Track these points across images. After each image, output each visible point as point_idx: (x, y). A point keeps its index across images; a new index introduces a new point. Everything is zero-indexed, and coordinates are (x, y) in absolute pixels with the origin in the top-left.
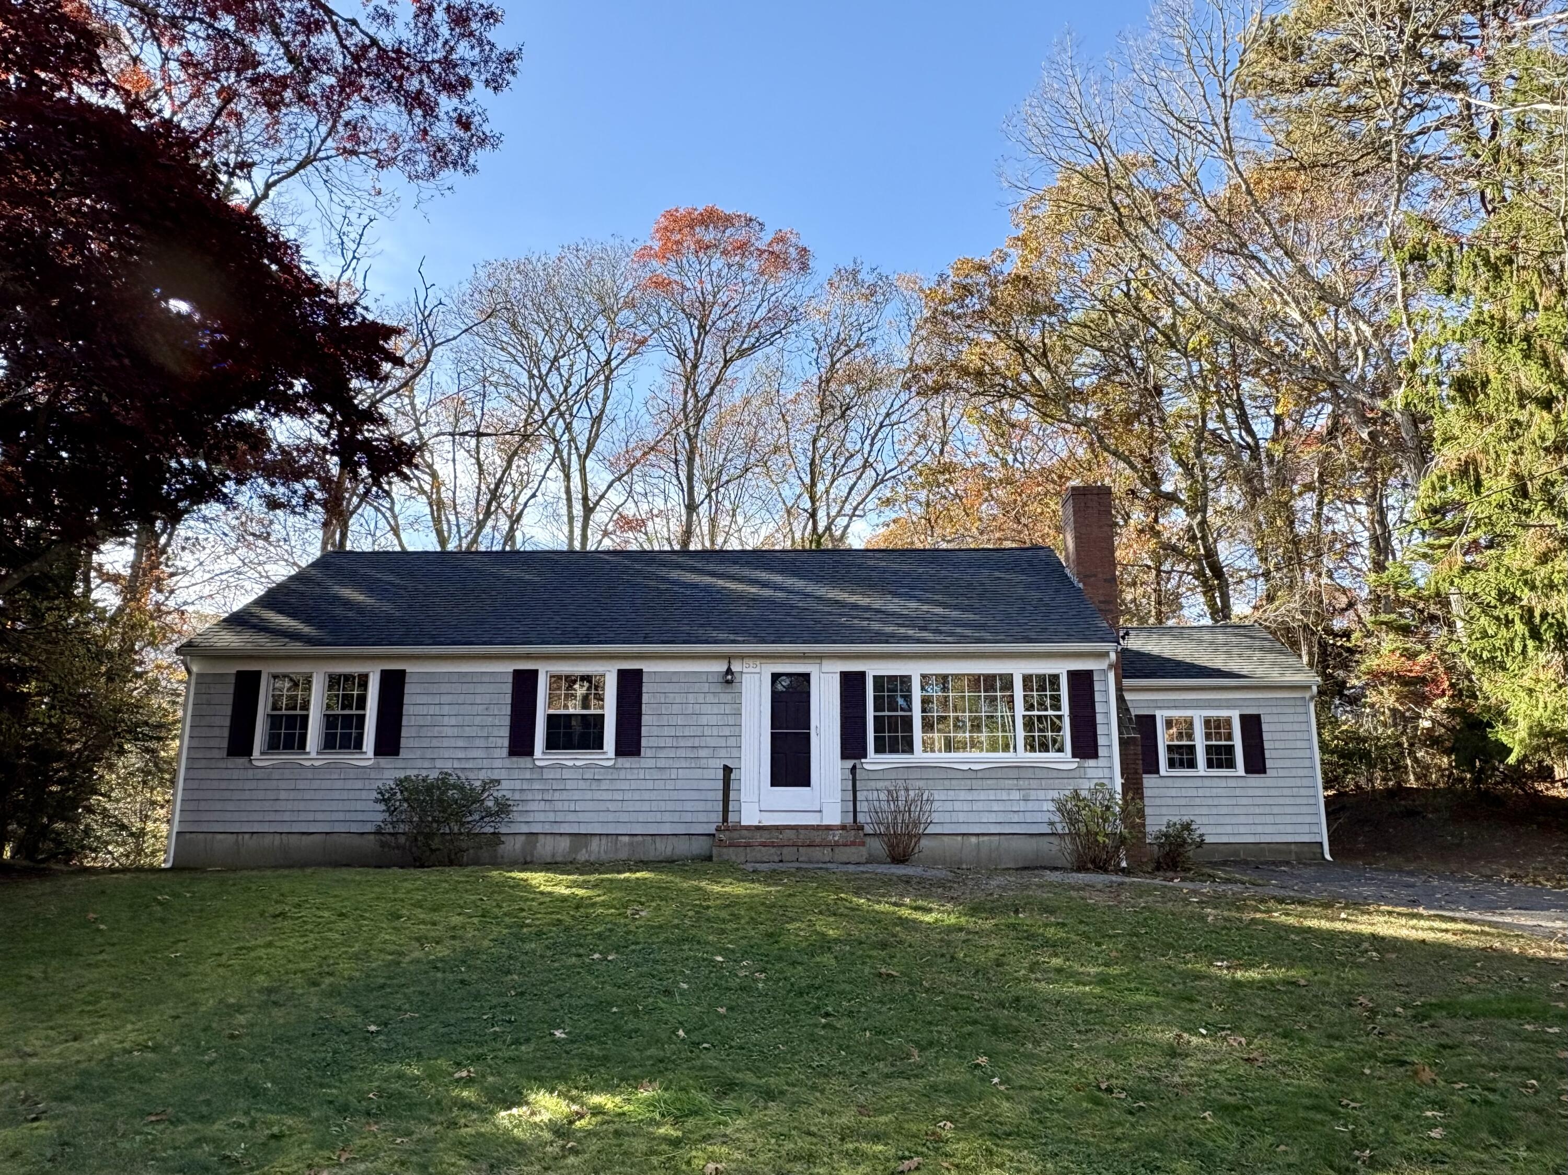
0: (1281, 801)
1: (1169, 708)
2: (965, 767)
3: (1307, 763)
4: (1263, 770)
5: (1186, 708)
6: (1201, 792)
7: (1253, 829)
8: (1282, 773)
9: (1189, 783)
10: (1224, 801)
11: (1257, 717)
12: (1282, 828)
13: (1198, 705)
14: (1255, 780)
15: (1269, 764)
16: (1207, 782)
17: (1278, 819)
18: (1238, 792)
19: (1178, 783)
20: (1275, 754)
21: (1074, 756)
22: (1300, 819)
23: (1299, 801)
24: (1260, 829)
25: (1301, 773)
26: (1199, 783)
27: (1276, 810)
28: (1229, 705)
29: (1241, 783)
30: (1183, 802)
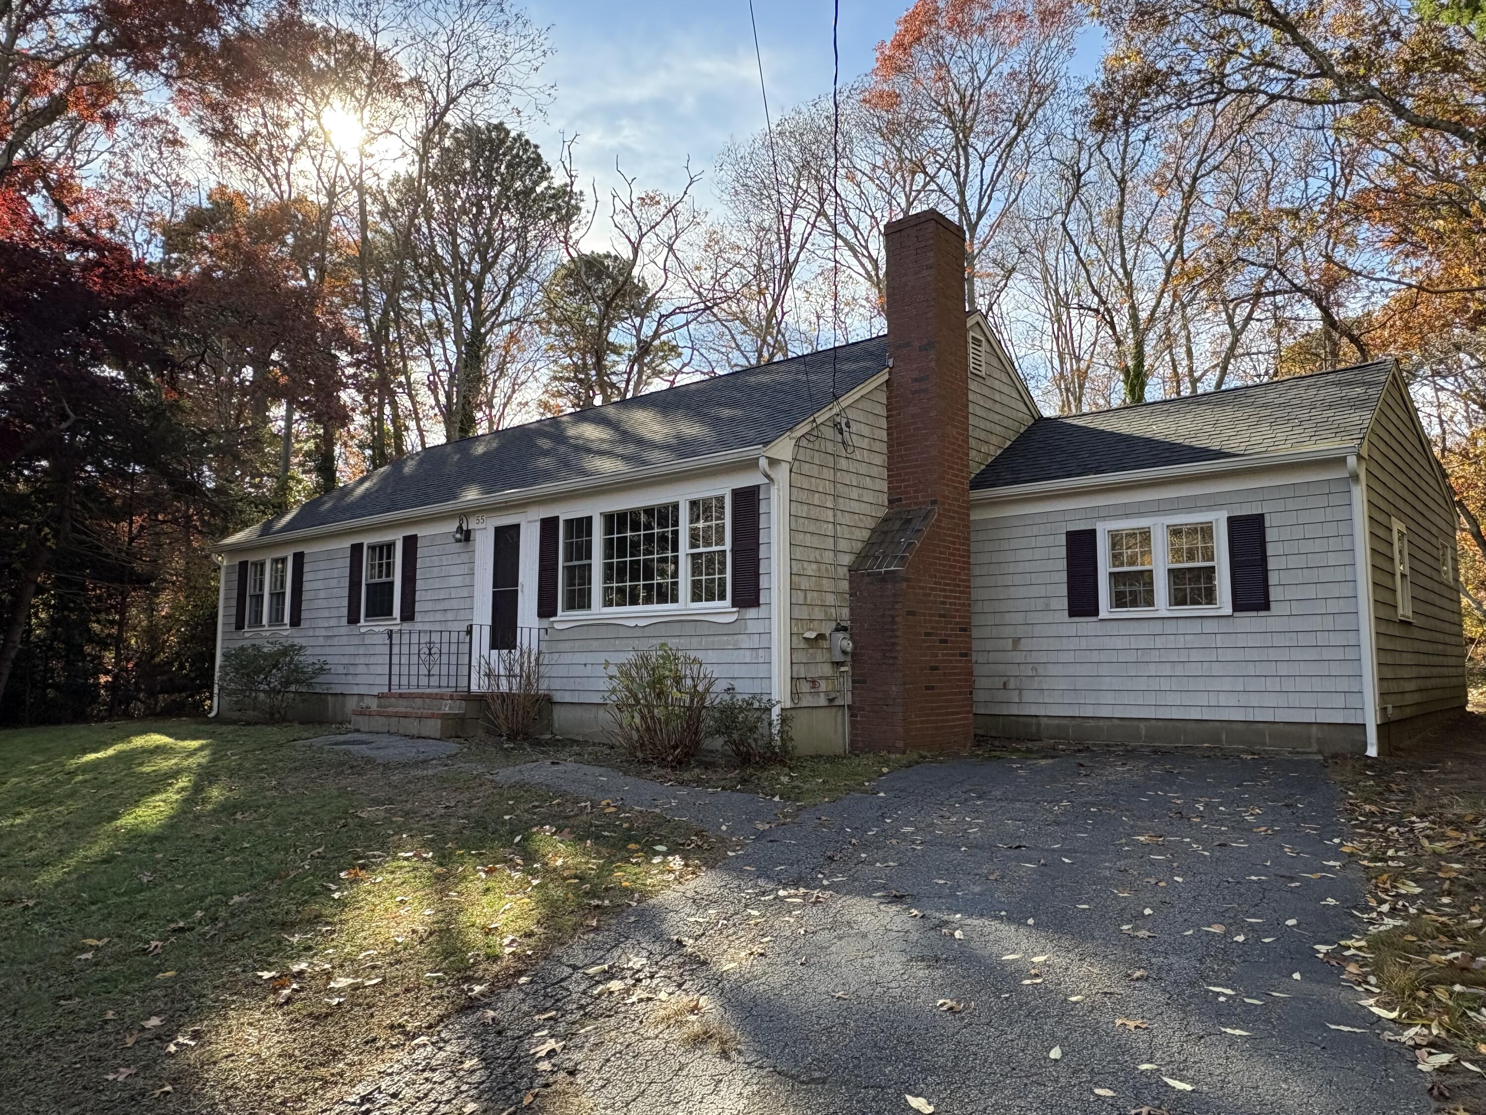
0: (1296, 655)
1: (1116, 517)
2: (632, 623)
3: (1346, 590)
4: (1264, 605)
5: (1140, 514)
6: (1159, 642)
7: (1244, 700)
8: (1296, 608)
9: (1146, 628)
10: (1195, 656)
11: (1258, 521)
12: (1294, 700)
13: (1159, 508)
14: (1249, 621)
15: (1274, 594)
16: (1170, 627)
17: (1288, 685)
18: (1220, 641)
19: (1126, 628)
20: (1286, 578)
21: (733, 606)
22: (1329, 685)
23: (1327, 654)
24: (1254, 700)
25: (1333, 606)
26: (1157, 627)
27: (1283, 670)
28: (1212, 503)
29: (1224, 626)
30: (1132, 657)
